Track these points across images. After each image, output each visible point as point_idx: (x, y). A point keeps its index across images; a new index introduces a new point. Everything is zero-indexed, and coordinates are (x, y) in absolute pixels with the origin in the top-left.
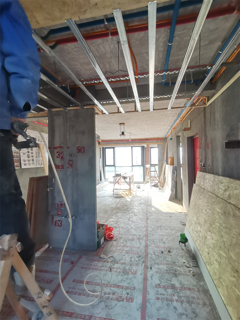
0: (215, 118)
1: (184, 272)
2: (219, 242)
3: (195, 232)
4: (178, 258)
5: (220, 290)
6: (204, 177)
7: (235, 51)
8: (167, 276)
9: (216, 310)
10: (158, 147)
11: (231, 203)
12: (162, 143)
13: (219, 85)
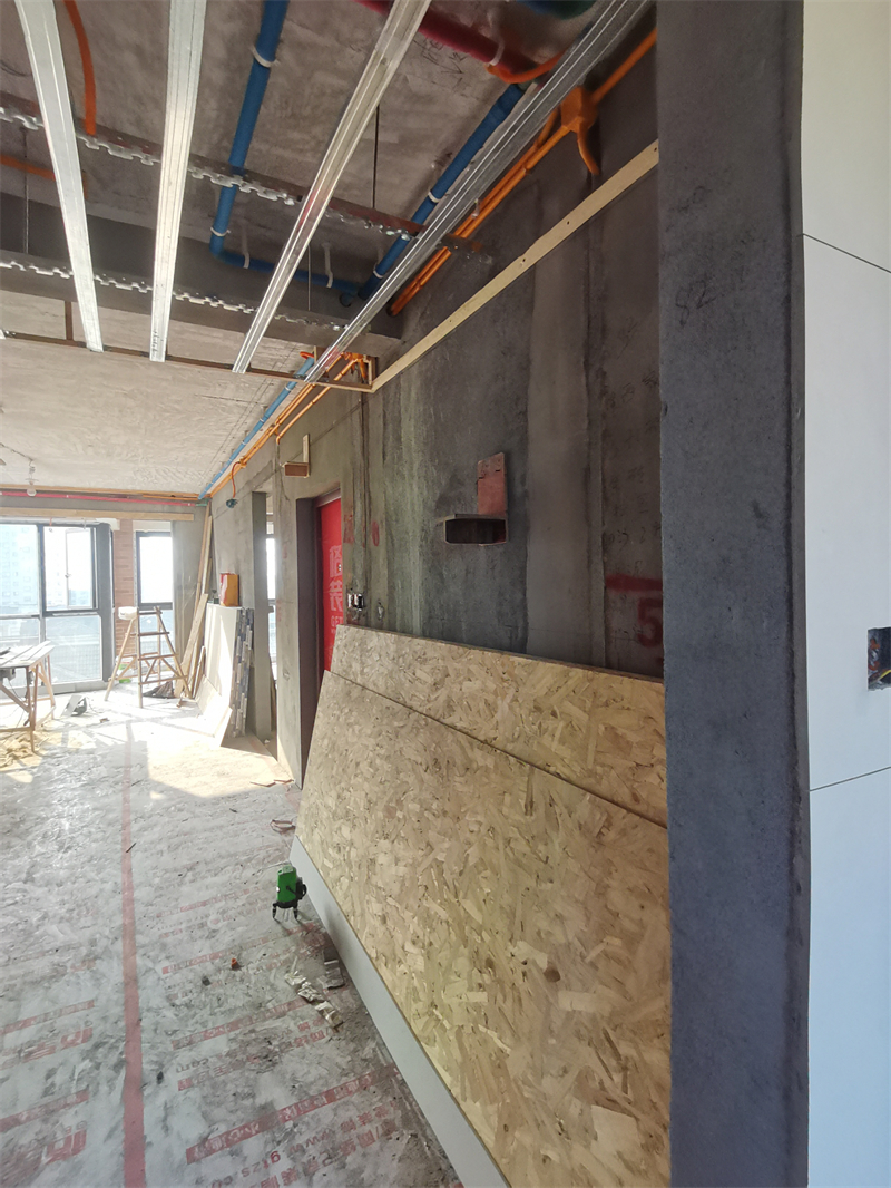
0: (398, 439)
1: (302, 1028)
2: (420, 870)
3: (330, 851)
4: (271, 979)
5: (434, 1052)
6: (363, 643)
7: (475, 215)
8: (235, 1081)
9: (428, 1132)
10: (174, 532)
11: (454, 727)
12: (191, 517)
13: (413, 324)
